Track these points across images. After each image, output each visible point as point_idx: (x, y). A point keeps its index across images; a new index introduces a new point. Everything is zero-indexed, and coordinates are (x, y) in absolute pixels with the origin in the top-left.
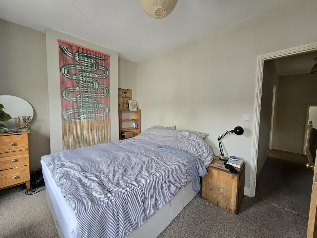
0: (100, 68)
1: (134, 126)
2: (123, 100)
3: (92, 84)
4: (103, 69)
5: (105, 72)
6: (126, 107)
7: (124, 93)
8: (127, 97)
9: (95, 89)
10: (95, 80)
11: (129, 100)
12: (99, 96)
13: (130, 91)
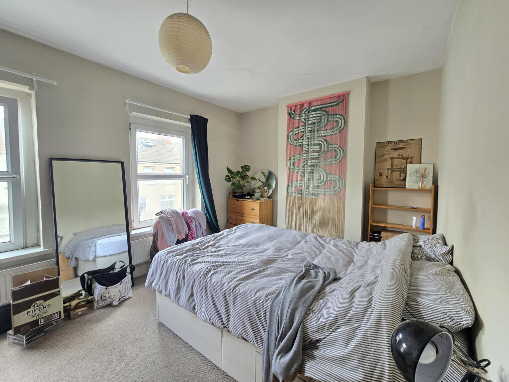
0: (332, 119)
1: (414, 224)
2: (392, 166)
3: (319, 147)
4: (337, 118)
5: (340, 123)
6: (398, 180)
7: (395, 149)
8: (403, 158)
9: (322, 153)
10: (324, 140)
11: (411, 163)
12: (328, 162)
13: (418, 141)
